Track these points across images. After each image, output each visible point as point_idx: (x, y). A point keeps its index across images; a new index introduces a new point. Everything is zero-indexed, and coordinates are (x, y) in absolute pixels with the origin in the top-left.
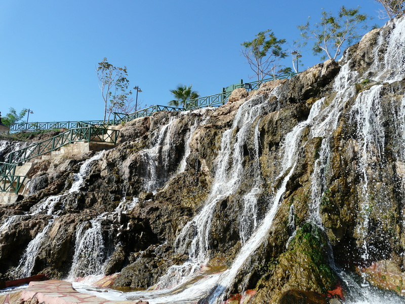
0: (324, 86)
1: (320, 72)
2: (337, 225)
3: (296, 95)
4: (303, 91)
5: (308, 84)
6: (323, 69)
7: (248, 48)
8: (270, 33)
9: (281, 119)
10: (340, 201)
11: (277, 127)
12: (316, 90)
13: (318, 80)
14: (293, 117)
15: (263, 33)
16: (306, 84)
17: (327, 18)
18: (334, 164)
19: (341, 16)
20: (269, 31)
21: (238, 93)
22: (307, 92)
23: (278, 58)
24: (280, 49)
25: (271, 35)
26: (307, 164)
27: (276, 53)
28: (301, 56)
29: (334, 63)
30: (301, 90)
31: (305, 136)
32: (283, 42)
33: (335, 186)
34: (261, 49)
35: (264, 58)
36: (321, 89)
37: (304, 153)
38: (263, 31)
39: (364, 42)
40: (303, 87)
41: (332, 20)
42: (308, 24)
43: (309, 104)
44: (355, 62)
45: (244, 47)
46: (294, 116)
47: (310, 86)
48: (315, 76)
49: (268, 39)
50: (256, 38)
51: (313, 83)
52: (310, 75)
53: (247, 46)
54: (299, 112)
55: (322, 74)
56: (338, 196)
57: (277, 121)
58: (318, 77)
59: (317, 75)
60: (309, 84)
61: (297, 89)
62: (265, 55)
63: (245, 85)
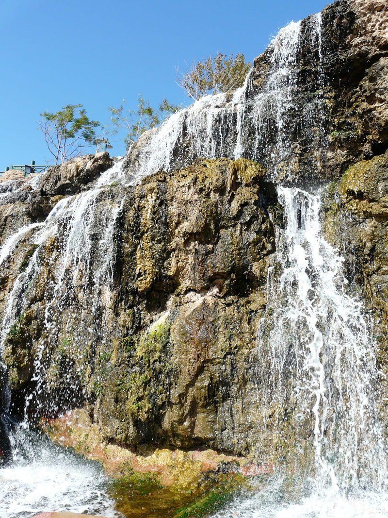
0: (86, 184)
1: (86, 164)
2: (22, 362)
3: (48, 188)
4: (59, 184)
5: (66, 177)
6: (90, 162)
7: (50, 122)
8: (82, 109)
9: (12, 215)
10: (36, 331)
11: (5, 225)
12: (75, 186)
13: (81, 174)
14: (26, 215)
15: (73, 107)
16: (64, 176)
17: (144, 108)
18: (39, 281)
19: (162, 109)
20: (80, 106)
21: (11, 176)
22: (64, 187)
23: (88, 143)
24: (93, 133)
25: (82, 113)
26: (8, 277)
27: (87, 137)
28: (111, 147)
29: (106, 157)
30: (56, 182)
31: (25, 241)
32: (96, 125)
33: (32, 311)
34: (69, 127)
35: (70, 140)
36: (82, 186)
37: (9, 262)
38: (73, 105)
39: (142, 139)
40: (60, 179)
41: (150, 112)
42: (122, 108)
43: (53, 202)
44: (130, 161)
45: (44, 119)
46: (28, 214)
47: (69, 179)
48: (77, 169)
49: (77, 116)
50: (62, 111)
51: (73, 177)
52: (72, 167)
53: (49, 119)
54: (35, 209)
55: (87, 168)
56: (34, 324)
57: (7, 217)
58: (82, 171)
59: (80, 168)
60: (68, 177)
61: (51, 180)
62: (73, 136)
63: (24, 168)
